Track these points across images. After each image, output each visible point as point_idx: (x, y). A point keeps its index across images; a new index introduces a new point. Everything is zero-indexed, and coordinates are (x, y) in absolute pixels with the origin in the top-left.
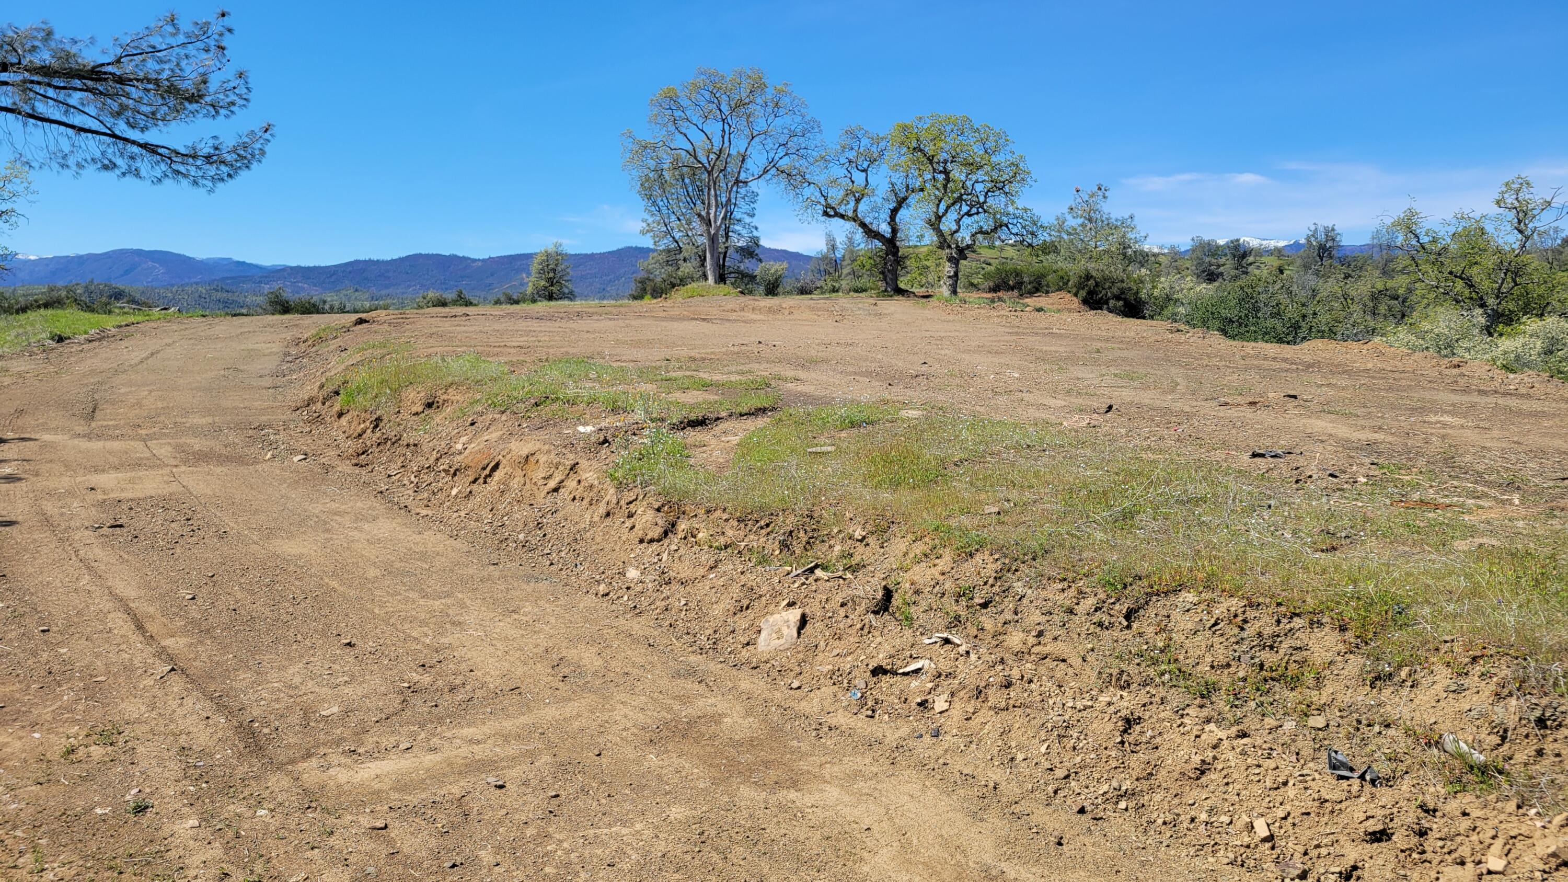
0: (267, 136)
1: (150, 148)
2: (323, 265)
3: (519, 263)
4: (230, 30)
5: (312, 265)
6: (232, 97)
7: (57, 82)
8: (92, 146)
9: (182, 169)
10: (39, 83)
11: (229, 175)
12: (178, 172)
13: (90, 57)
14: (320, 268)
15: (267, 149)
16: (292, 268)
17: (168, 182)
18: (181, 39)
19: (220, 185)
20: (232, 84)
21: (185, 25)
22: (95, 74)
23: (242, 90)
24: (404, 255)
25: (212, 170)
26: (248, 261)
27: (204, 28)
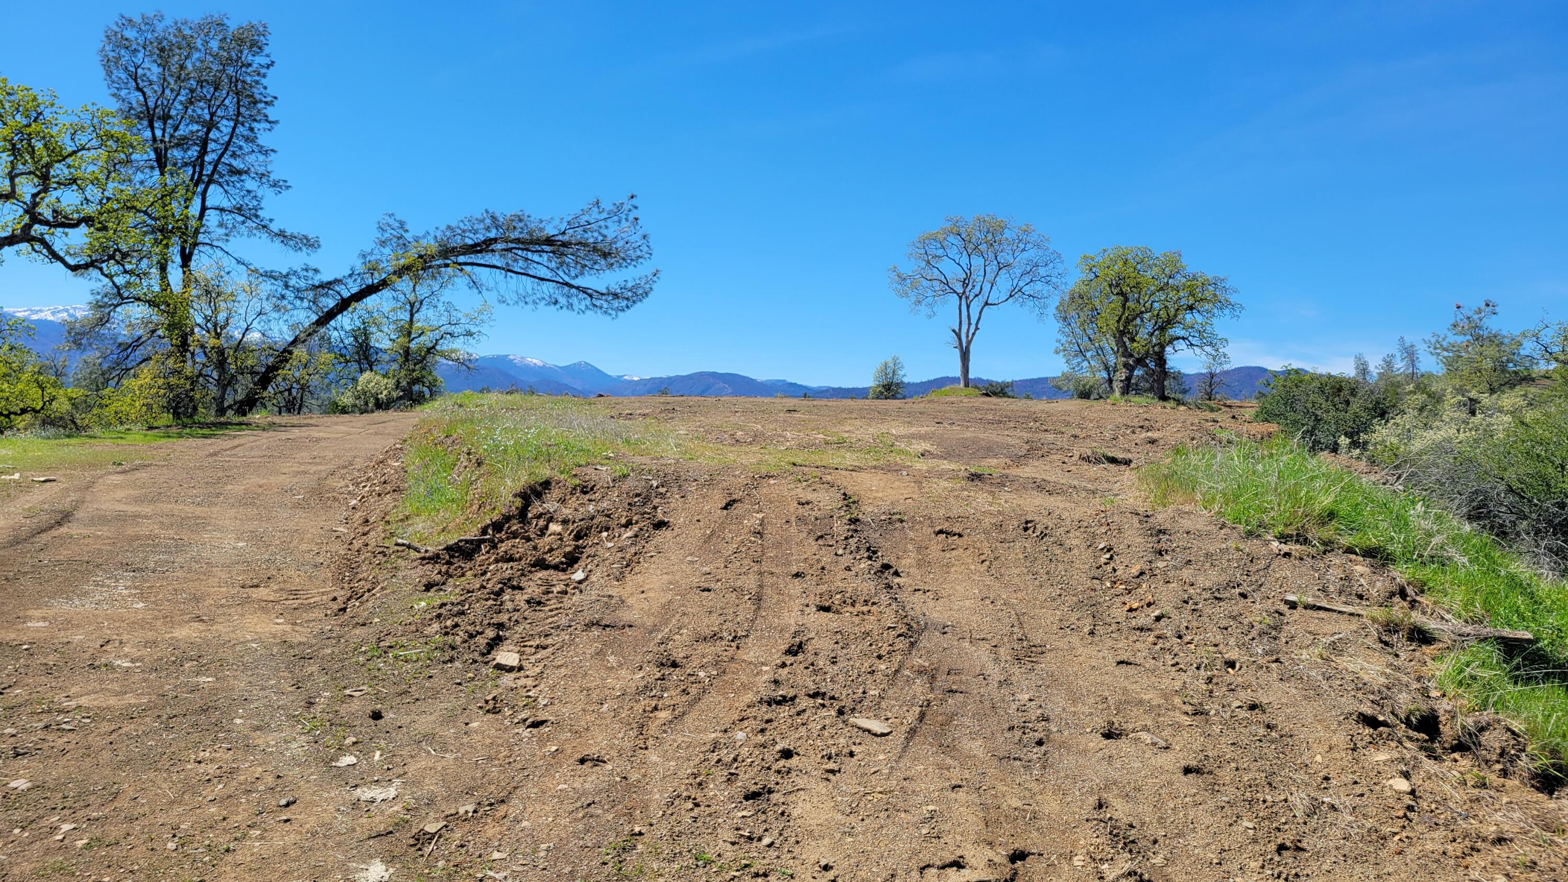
0: (655, 279)
1: (584, 290)
2: (860, 387)
3: (1040, 387)
4: (636, 208)
5: (851, 387)
6: (639, 253)
7: (531, 247)
8: (548, 288)
9: (598, 303)
10: (519, 249)
11: (628, 307)
12: (595, 306)
13: (550, 231)
14: (857, 389)
15: (654, 287)
16: (834, 389)
17: (588, 312)
18: (604, 215)
19: (620, 314)
20: (638, 244)
21: (607, 205)
22: (549, 241)
23: (645, 248)
24: (932, 378)
25: (616, 304)
26: (799, 383)
27: (619, 207)
